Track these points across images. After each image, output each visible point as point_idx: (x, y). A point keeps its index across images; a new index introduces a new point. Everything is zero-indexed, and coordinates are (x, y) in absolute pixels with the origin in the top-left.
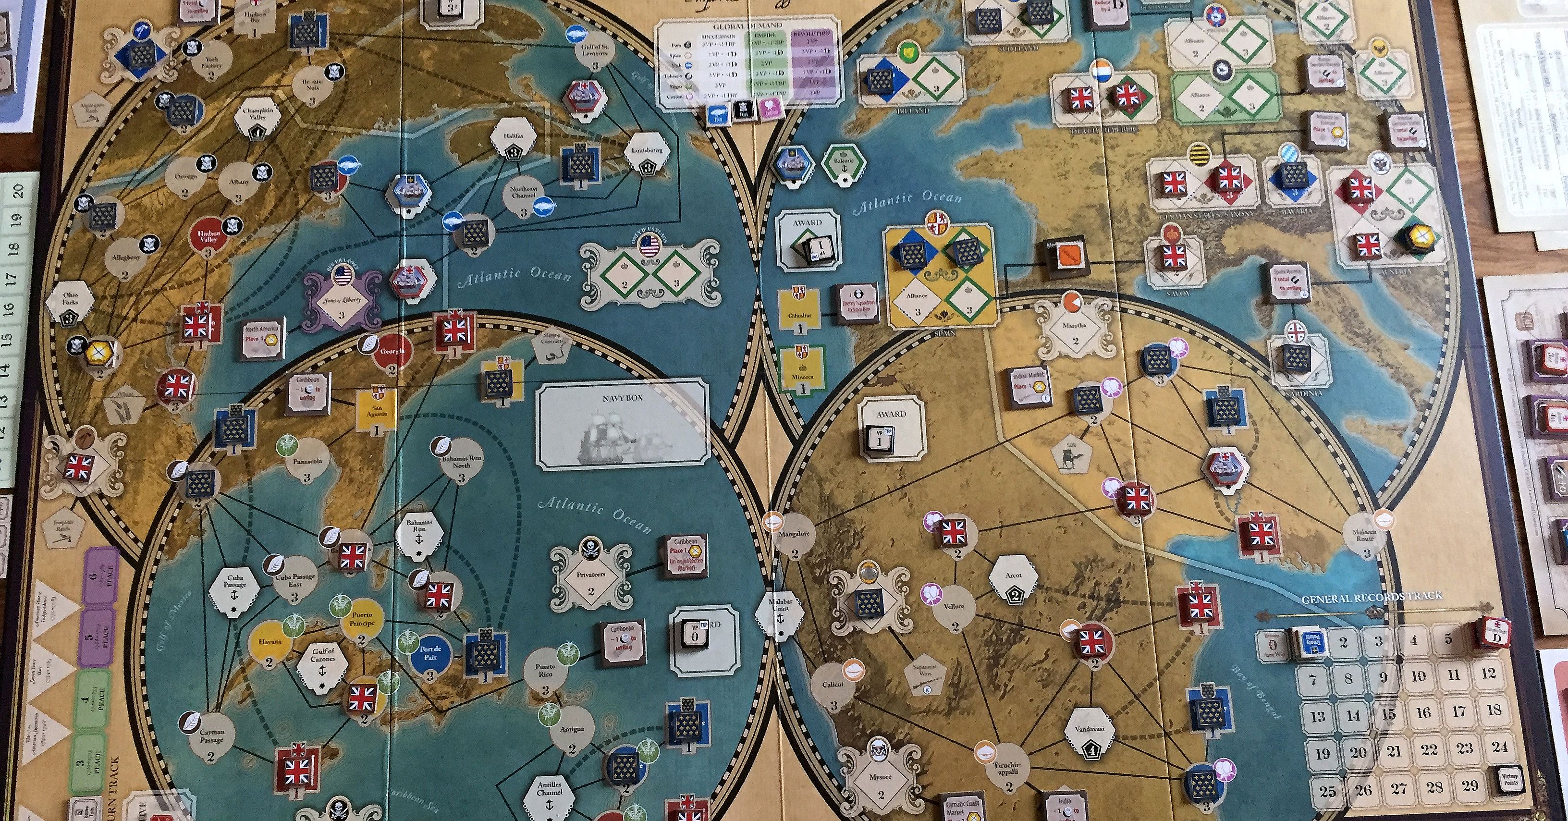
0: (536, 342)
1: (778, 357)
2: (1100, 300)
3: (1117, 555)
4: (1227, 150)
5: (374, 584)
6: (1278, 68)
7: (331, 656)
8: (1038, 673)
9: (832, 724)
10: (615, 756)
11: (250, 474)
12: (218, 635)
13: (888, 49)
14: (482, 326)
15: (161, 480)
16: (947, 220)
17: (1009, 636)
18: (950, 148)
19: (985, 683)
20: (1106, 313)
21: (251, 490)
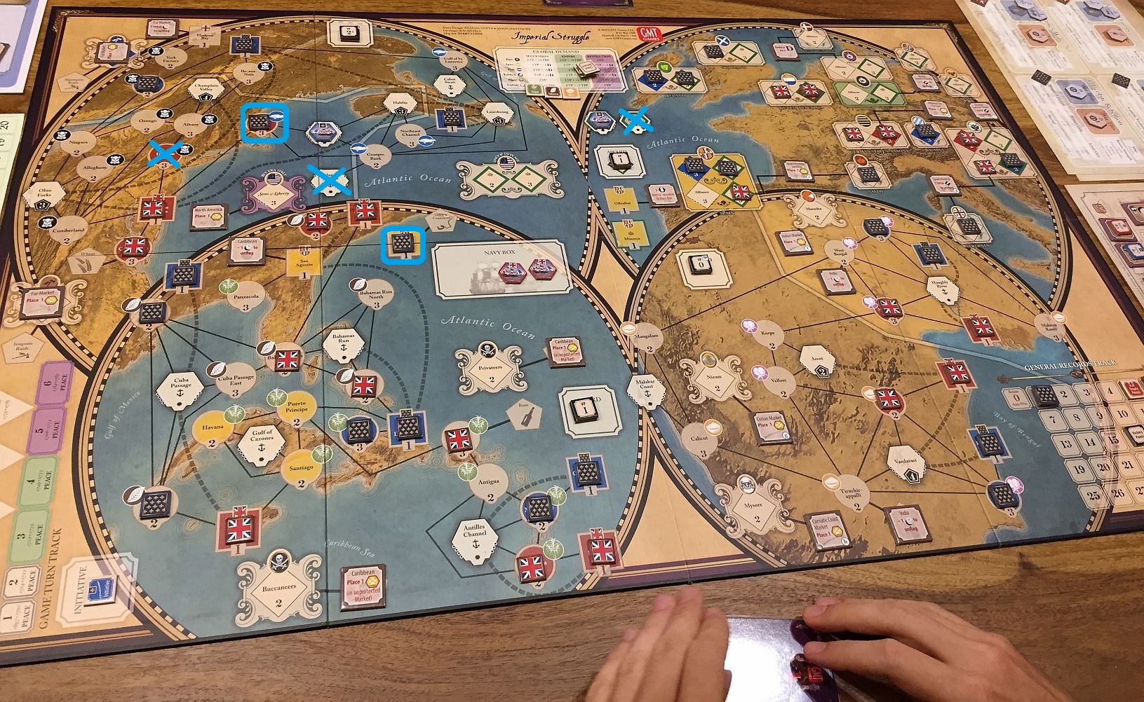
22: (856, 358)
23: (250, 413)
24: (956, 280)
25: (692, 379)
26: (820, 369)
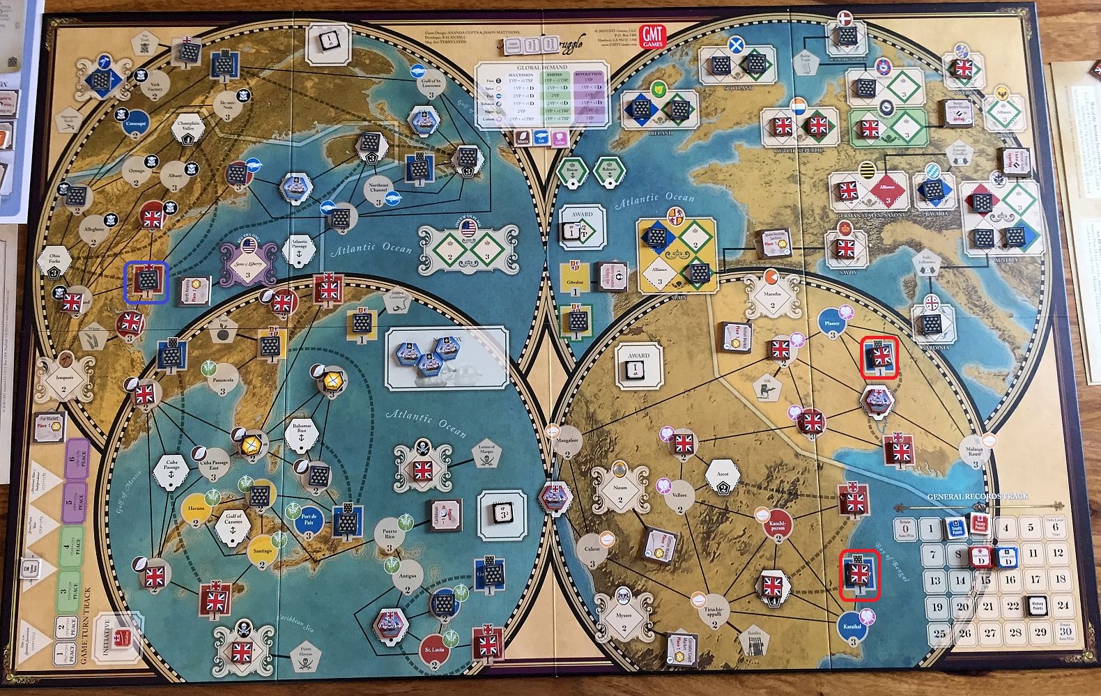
0: (386, 297)
1: (559, 312)
2: (792, 276)
3: (795, 461)
4: (888, 167)
5: (269, 469)
6: (927, 107)
7: (239, 519)
8: (738, 545)
9: (591, 577)
10: (437, 596)
11: (183, 388)
12: (160, 502)
13: (644, 87)
14: (348, 285)
15: (119, 391)
16: (683, 214)
17: (718, 518)
18: (686, 161)
19: (700, 551)
20: (795, 285)
21: (183, 400)
22: (760, 477)
23: (225, 497)
24: (896, 390)
25: (599, 489)
26: (723, 486)
